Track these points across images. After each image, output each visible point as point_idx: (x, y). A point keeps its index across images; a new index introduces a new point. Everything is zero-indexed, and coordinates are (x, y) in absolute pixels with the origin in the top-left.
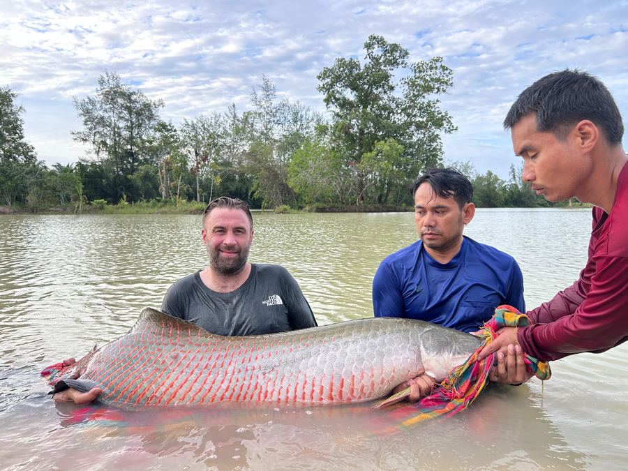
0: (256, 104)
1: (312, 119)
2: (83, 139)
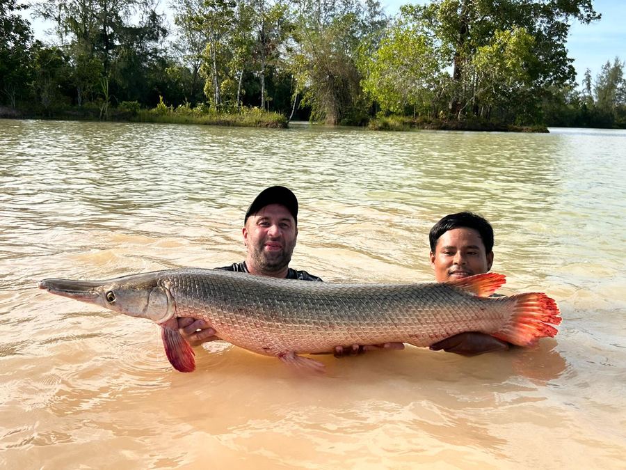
2: (44, 14)
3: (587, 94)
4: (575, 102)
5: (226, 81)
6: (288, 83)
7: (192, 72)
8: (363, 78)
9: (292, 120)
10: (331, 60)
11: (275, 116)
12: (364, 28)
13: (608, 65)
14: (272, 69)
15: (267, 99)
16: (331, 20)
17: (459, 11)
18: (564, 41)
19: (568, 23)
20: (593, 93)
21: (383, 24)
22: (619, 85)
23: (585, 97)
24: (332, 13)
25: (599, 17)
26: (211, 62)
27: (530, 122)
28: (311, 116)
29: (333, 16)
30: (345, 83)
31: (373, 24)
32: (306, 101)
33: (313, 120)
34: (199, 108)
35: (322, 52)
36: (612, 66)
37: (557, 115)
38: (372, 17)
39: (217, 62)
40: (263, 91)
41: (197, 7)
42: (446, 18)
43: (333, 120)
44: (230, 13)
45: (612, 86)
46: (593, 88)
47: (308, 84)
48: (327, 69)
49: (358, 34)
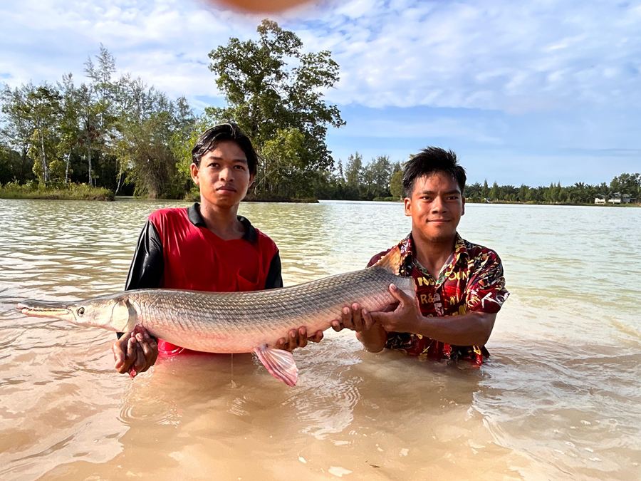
0: (93, 77)
1: (155, 99)
3: (341, 177)
4: (333, 182)
5: (54, 162)
6: (114, 165)
7: (21, 155)
8: (178, 161)
9: (118, 194)
10: (150, 147)
11: (102, 191)
12: (177, 124)
13: (352, 157)
14: (97, 153)
15: (94, 177)
16: (149, 116)
17: (250, 114)
18: (324, 139)
19: (326, 127)
20: (344, 176)
21: (192, 121)
22: (360, 171)
23: (339, 179)
24: (149, 111)
25: (345, 123)
26: (39, 145)
27: (305, 196)
28: (135, 192)
29: (150, 113)
30: (163, 165)
31: (184, 121)
32: (130, 179)
33: (137, 195)
34: (28, 185)
35: (143, 141)
36: (355, 158)
37: (322, 191)
38: (183, 116)
39: (45, 146)
40: (90, 170)
41: (26, 100)
42: (241, 119)
43: (154, 194)
44: (55, 105)
45: (356, 172)
46: (344, 173)
47: (131, 166)
48: (147, 154)
49: (172, 128)
